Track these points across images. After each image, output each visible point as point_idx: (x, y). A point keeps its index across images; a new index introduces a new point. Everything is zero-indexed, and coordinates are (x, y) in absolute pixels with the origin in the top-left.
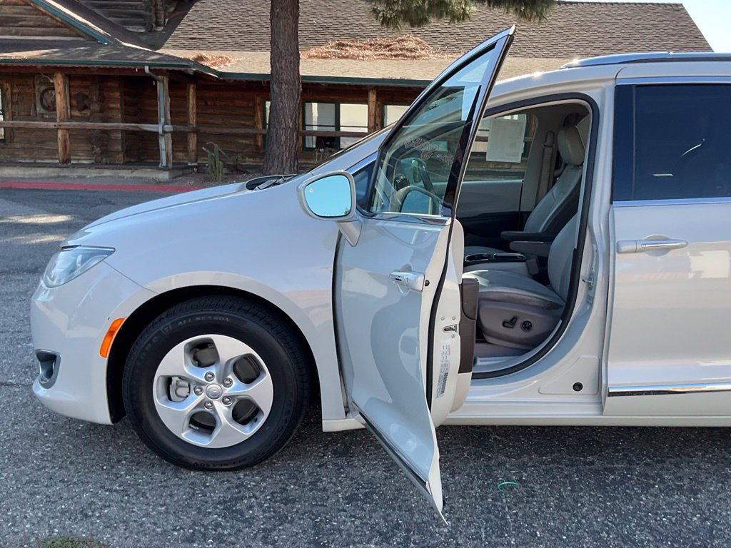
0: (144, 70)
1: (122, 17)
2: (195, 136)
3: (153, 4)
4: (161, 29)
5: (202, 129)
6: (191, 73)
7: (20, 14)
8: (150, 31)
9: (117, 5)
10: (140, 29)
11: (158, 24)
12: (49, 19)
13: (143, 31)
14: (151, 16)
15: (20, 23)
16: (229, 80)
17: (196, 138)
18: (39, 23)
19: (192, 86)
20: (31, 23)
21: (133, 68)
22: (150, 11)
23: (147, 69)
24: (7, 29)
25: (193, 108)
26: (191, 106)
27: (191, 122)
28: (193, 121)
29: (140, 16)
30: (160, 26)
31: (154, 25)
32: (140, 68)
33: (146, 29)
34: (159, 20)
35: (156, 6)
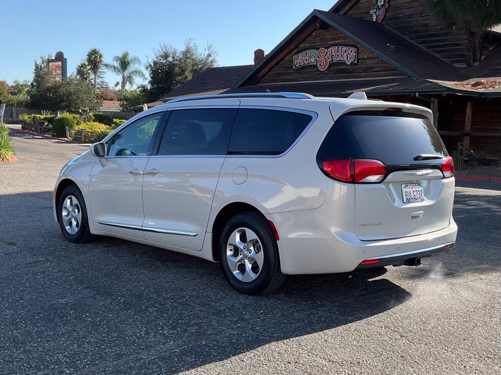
0: (415, 95)
1: (451, 58)
2: (469, 138)
3: (473, 47)
4: (476, 64)
5: (473, 133)
6: (444, 95)
7: (375, 64)
8: (469, 66)
9: (450, 50)
10: (463, 65)
12: (389, 66)
13: (464, 66)
14: (469, 55)
15: (374, 70)
17: (469, 140)
18: (383, 69)
19: (469, 103)
20: (379, 69)
21: (410, 94)
22: (470, 52)
23: (417, 94)
24: (368, 74)
25: (469, 118)
26: (467, 117)
27: (466, 129)
28: (468, 128)
29: (463, 56)
30: (476, 61)
31: (471, 61)
32: (414, 94)
33: (466, 64)
34: (476, 57)
35: (475, 47)
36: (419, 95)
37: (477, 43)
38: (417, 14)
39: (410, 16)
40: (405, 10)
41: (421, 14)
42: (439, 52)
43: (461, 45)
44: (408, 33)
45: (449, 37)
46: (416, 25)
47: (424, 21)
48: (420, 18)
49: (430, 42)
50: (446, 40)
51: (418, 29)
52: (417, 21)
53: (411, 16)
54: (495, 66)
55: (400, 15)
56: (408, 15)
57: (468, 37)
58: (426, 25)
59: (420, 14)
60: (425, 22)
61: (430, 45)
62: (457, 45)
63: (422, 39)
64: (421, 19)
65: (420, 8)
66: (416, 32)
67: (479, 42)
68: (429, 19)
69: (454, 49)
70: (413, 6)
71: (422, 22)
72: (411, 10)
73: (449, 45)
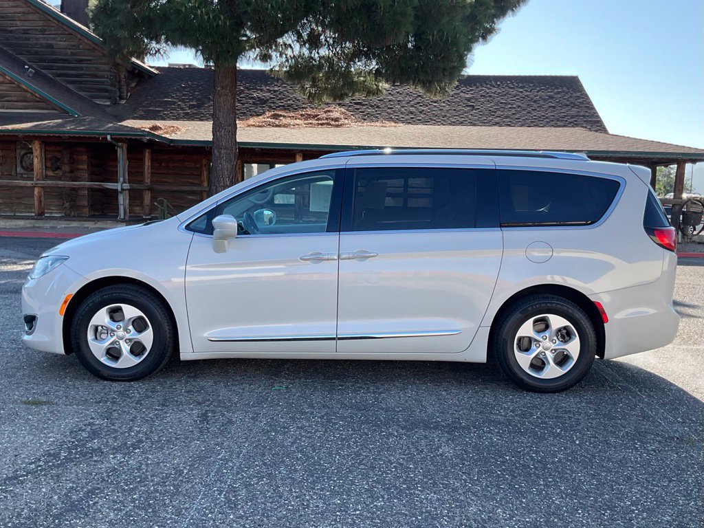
0: (106, 138)
1: (89, 92)
2: (150, 192)
3: (118, 81)
4: (124, 102)
5: (156, 187)
6: (145, 141)
7: (7, 91)
8: (115, 104)
9: (86, 81)
10: (107, 102)
11: (121, 98)
13: (108, 103)
14: (115, 91)
15: (6, 99)
16: (179, 146)
17: (150, 195)
18: (21, 99)
19: (147, 151)
20: (14, 99)
21: (97, 136)
22: (115, 87)
23: (109, 137)
25: (148, 169)
26: (146, 168)
27: (146, 181)
28: (148, 180)
29: (107, 91)
30: (123, 99)
31: (118, 99)
32: (103, 136)
33: (111, 102)
34: (122, 94)
35: (120, 82)
36: (111, 138)
37: (123, 76)
38: (37, 30)
39: (26, 32)
40: (18, 22)
41: (43, 31)
42: (72, 83)
43: (102, 77)
44: (25, 53)
45: (83, 65)
46: (37, 44)
47: (47, 40)
48: (41, 36)
49: (58, 68)
50: (82, 68)
51: (39, 50)
52: (37, 39)
53: (28, 32)
54: (148, 107)
55: (11, 28)
56: (24, 30)
57: (111, 68)
58: (51, 46)
59: (41, 31)
60: (48, 42)
61: (59, 72)
62: (97, 77)
63: (46, 64)
64: (44, 38)
65: (41, 23)
66: (36, 53)
67: (125, 76)
68: (55, 38)
69: (93, 81)
70: (30, 19)
71: (45, 42)
72: (27, 23)
73: (84, 74)
